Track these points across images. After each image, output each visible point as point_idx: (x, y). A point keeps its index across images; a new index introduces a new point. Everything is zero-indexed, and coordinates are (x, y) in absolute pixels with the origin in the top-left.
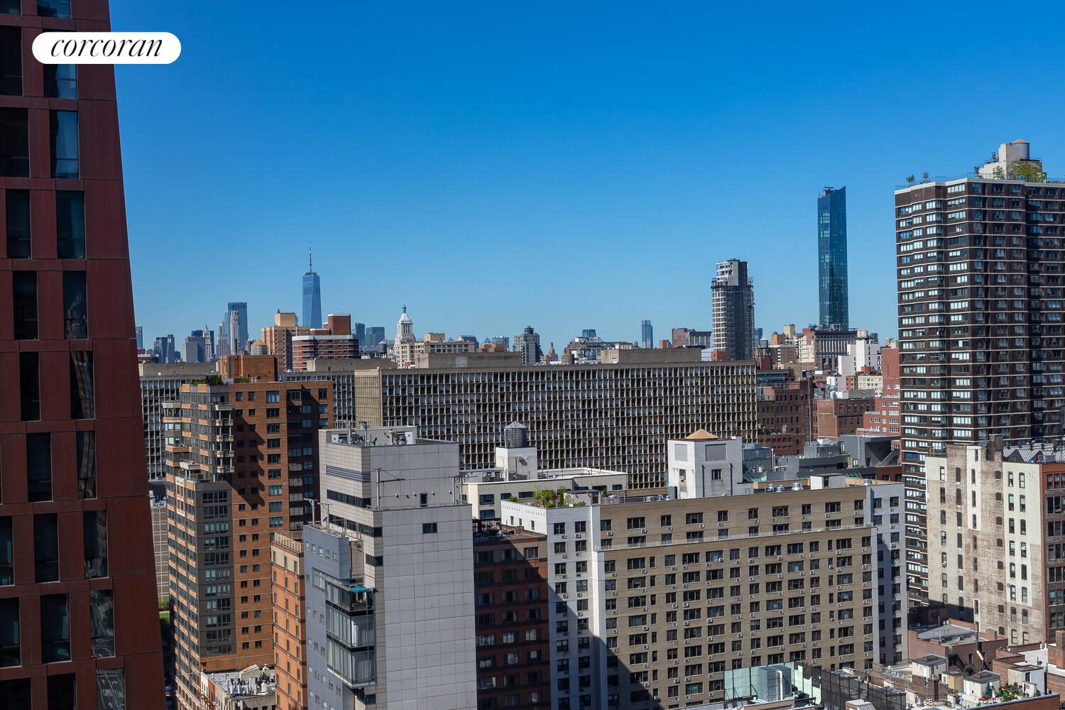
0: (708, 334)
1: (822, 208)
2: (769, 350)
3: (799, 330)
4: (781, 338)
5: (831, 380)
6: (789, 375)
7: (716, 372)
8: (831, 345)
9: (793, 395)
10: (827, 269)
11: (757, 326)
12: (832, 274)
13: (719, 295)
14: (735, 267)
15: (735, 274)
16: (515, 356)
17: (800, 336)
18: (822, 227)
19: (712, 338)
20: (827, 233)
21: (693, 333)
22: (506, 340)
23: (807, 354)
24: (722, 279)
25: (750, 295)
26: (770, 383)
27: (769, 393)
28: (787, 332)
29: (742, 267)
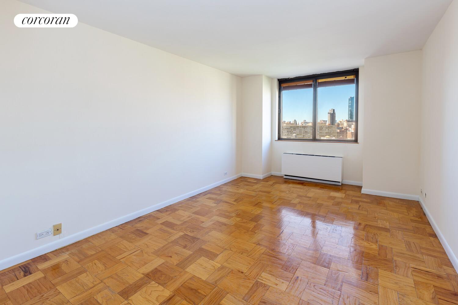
0: (327, 121)
1: (349, 100)
2: (338, 124)
3: (344, 120)
4: (341, 122)
5: (350, 129)
6: (342, 128)
7: (329, 127)
8: (350, 123)
9: (343, 131)
10: (350, 110)
11: (336, 120)
12: (351, 111)
13: (329, 115)
14: (332, 110)
15: (332, 111)
16: (292, 124)
17: (344, 121)
18: (349, 103)
19: (327, 122)
20: (350, 104)
21: (324, 121)
22: (290, 122)
23: (345, 124)
24: (330, 112)
25: (335, 115)
26: (339, 129)
27: (338, 131)
28: (342, 121)
29: (334, 110)
